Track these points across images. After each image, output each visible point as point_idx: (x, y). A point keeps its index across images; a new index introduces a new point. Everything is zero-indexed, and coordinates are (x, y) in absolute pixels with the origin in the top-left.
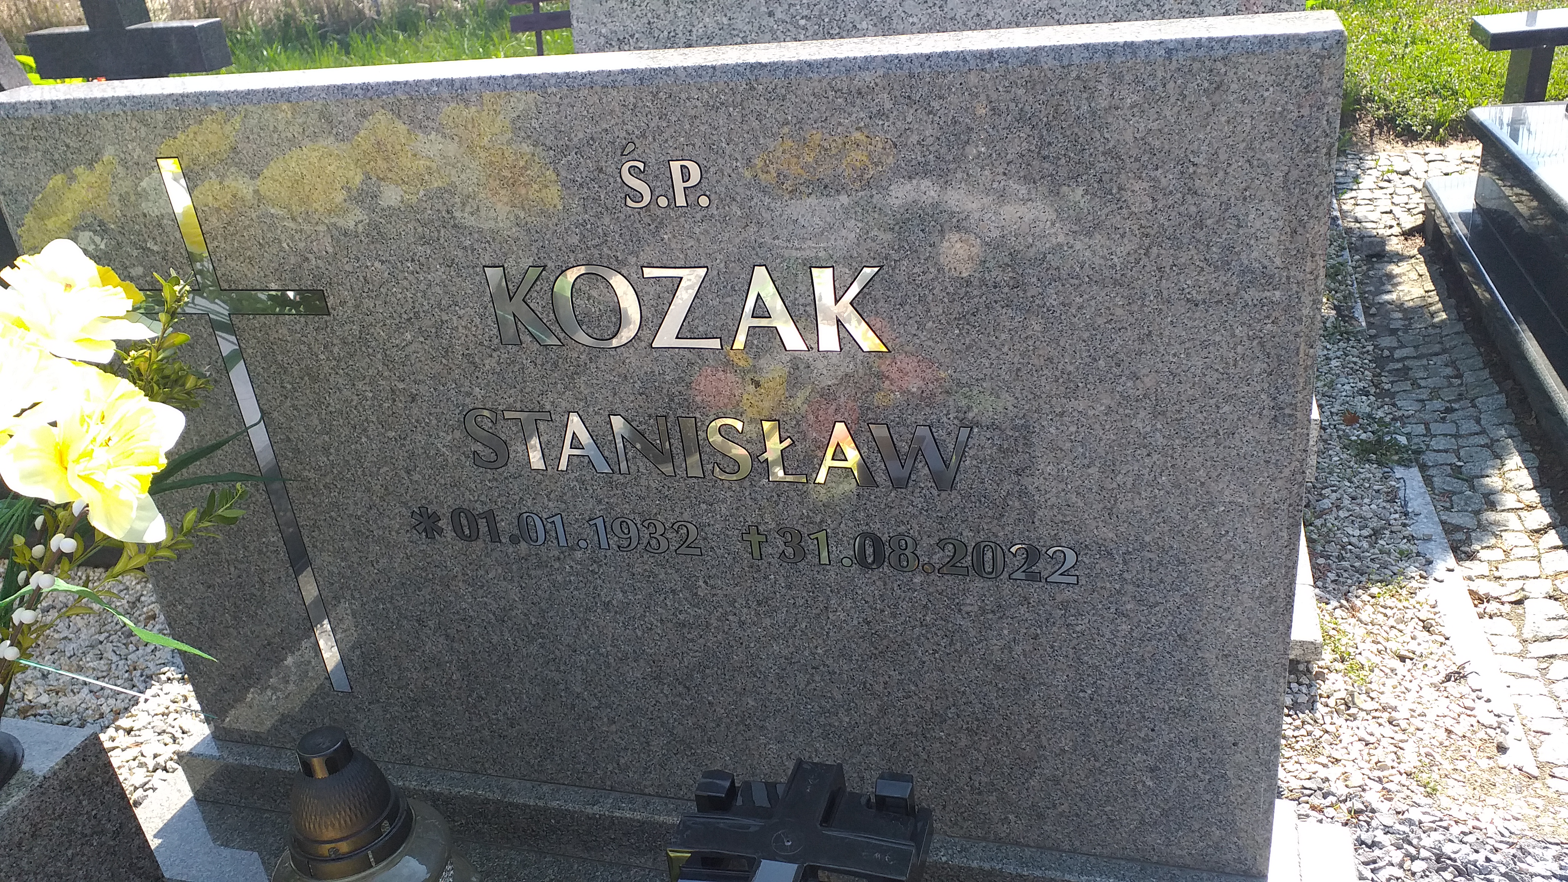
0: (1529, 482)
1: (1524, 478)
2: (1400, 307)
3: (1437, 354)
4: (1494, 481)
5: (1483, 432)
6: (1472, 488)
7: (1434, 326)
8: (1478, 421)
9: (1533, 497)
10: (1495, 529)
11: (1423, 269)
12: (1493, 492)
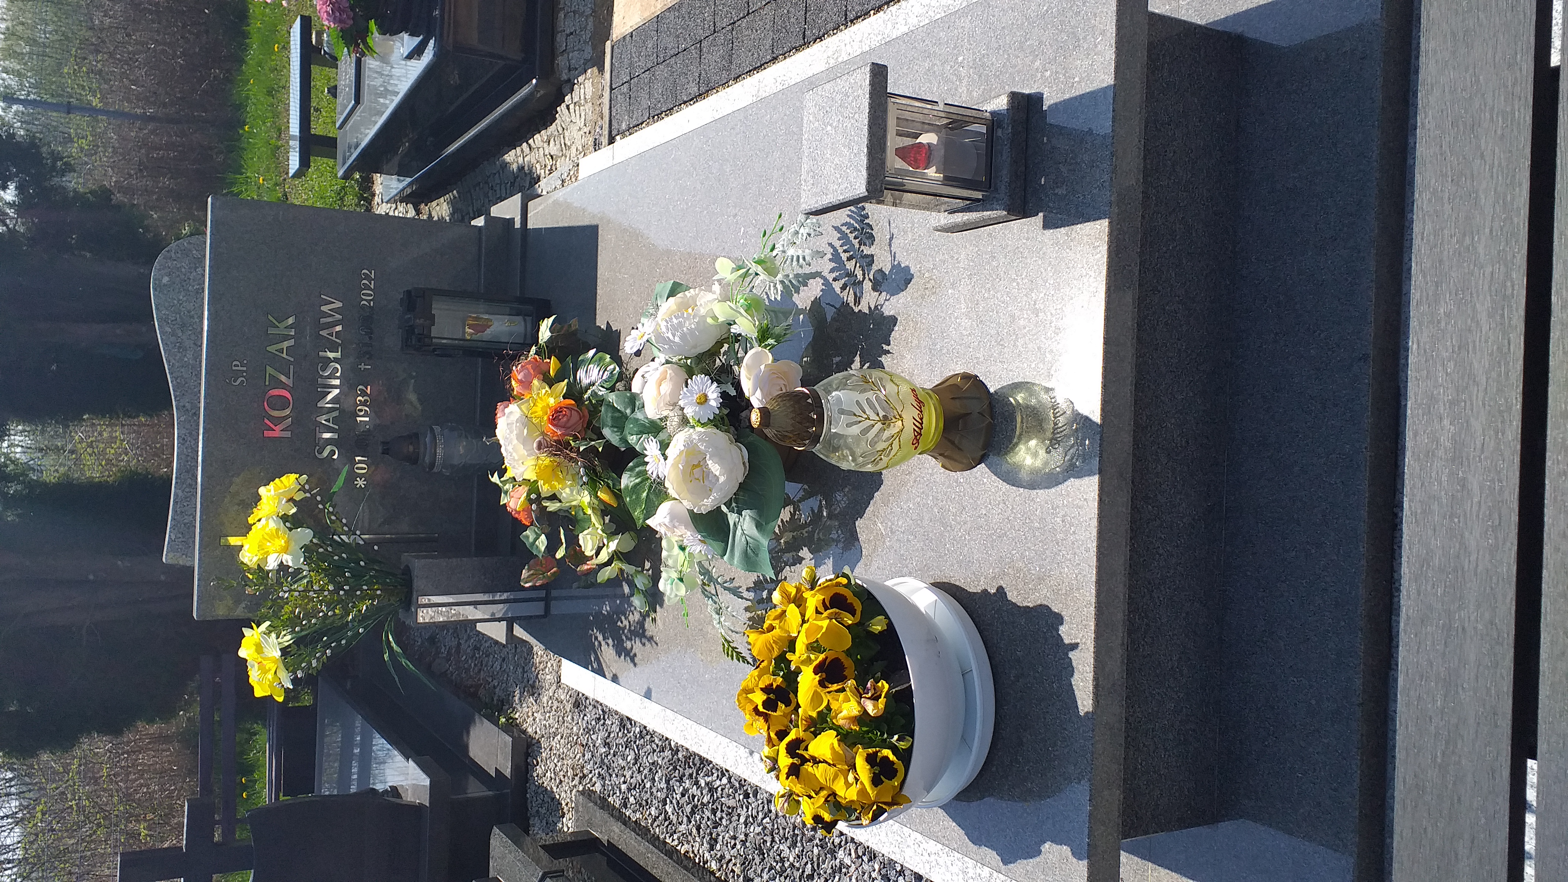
0: (514, 151)
1: (513, 152)
2: (452, 215)
3: (471, 195)
4: (515, 167)
5: (499, 172)
6: (517, 177)
7: (459, 197)
8: (495, 174)
9: (518, 149)
10: (531, 166)
11: (434, 204)
12: (518, 167)
